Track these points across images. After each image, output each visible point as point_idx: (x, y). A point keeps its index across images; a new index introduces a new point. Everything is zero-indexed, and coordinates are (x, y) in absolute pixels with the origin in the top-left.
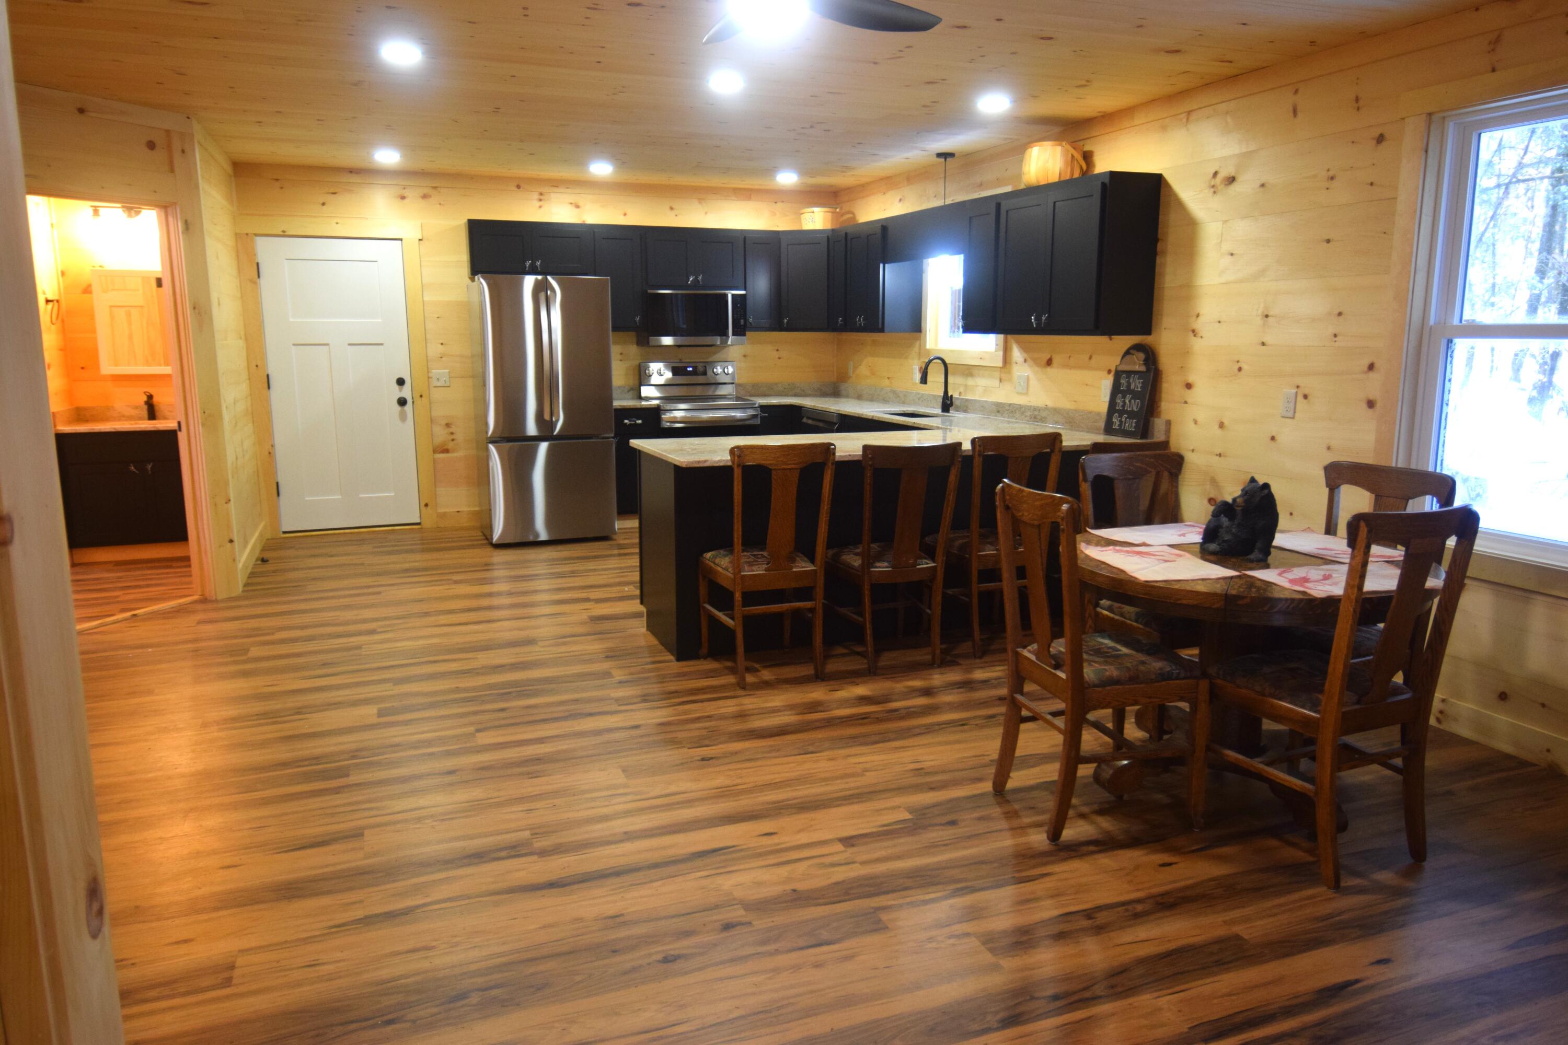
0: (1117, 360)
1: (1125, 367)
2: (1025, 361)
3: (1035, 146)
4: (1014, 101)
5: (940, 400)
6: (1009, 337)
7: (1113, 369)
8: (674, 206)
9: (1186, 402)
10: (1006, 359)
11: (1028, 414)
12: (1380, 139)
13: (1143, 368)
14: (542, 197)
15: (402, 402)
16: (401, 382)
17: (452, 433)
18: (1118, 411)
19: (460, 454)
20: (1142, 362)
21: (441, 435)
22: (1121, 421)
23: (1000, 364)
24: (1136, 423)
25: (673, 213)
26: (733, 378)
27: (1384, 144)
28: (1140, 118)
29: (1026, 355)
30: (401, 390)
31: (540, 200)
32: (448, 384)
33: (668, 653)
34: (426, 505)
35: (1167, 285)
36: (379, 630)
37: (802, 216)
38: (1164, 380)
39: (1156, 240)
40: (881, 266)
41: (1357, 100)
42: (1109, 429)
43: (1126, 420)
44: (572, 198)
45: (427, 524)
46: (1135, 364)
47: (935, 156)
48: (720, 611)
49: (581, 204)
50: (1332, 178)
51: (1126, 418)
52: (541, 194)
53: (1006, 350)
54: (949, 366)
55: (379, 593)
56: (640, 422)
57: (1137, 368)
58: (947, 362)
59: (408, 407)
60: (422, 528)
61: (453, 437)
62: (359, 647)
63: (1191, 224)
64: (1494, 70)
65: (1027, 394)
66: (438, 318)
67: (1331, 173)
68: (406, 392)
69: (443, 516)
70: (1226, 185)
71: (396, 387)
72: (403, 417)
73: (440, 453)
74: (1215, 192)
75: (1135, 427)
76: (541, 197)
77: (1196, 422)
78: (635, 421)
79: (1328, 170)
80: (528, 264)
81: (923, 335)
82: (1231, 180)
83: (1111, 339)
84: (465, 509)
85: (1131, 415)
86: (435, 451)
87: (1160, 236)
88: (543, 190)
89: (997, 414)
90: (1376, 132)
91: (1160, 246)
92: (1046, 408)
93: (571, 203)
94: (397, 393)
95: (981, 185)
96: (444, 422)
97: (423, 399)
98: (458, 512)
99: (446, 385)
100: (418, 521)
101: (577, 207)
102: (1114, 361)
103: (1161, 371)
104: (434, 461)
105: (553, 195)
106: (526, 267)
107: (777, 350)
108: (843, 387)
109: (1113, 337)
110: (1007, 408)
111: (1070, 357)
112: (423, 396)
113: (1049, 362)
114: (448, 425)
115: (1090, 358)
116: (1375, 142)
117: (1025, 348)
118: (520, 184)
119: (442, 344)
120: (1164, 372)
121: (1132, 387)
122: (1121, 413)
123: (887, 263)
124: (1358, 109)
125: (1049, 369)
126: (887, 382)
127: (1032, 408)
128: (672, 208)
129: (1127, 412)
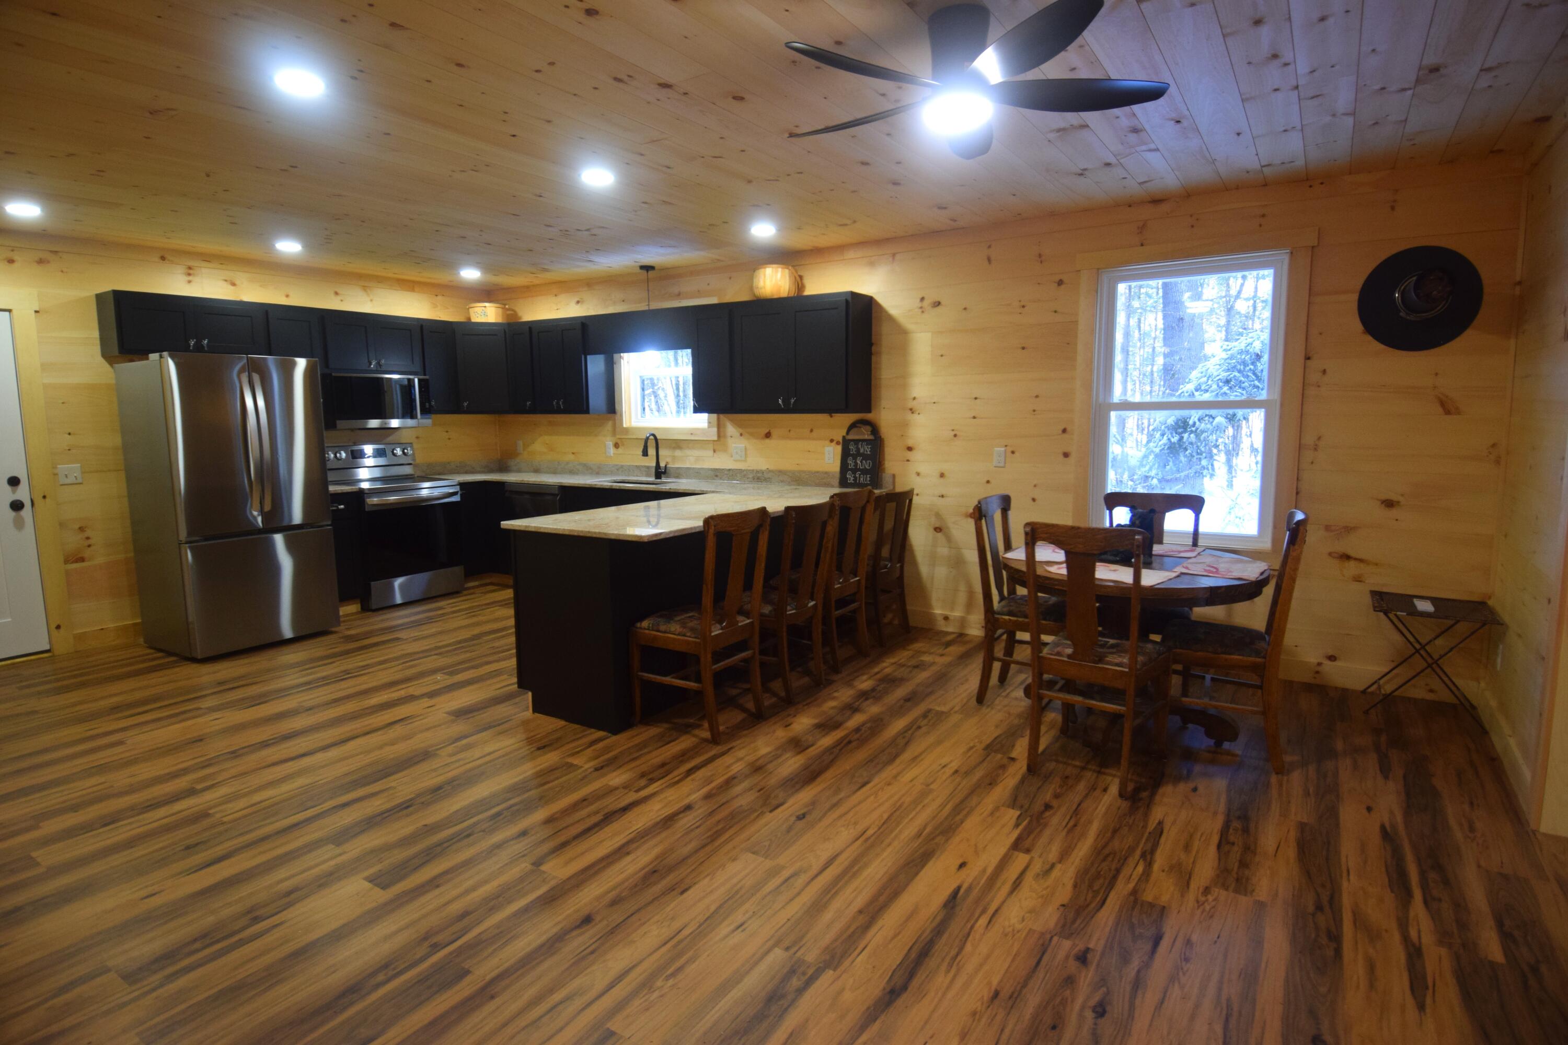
0: (844, 432)
1: (850, 437)
2: (741, 435)
3: (769, 267)
4: (779, 230)
5: (653, 470)
6: (722, 416)
7: (841, 440)
8: (338, 291)
9: (908, 461)
10: (721, 434)
11: (751, 476)
12: (1060, 283)
13: (871, 437)
14: (191, 272)
15: (17, 506)
16: (14, 482)
17: (88, 538)
18: (851, 470)
19: (100, 560)
20: (869, 433)
21: (73, 540)
22: (855, 477)
23: (715, 438)
24: (870, 477)
25: (339, 298)
26: (414, 460)
27: (1063, 287)
28: (851, 254)
29: (741, 431)
30: (14, 492)
31: (189, 274)
32: (79, 480)
33: (593, 730)
34: (58, 627)
35: (882, 377)
36: (199, 787)
37: (470, 309)
38: (885, 445)
39: (871, 344)
40: (583, 357)
41: (1040, 256)
42: (843, 482)
43: (860, 476)
44: (229, 274)
45: (60, 649)
46: (864, 434)
47: (639, 268)
48: (665, 675)
49: (237, 282)
50: (1023, 307)
51: (860, 475)
52: (190, 268)
53: (720, 426)
54: (659, 441)
55: (120, 743)
56: (342, 507)
57: (866, 437)
58: (658, 438)
59: (26, 512)
60: (53, 656)
61: (89, 542)
62: (204, 815)
63: (903, 332)
64: (1142, 245)
65: (745, 461)
66: (63, 403)
67: (1022, 304)
68: (22, 493)
69: (80, 638)
70: (932, 307)
71: (8, 488)
72: (19, 524)
73: (73, 562)
74: (923, 312)
75: (870, 481)
76: (189, 272)
77: (918, 474)
78: (337, 507)
79: (1020, 301)
80: (192, 343)
81: (617, 416)
82: (937, 304)
83: (831, 417)
84: (112, 626)
85: (864, 472)
86: (66, 561)
87: (874, 340)
88: (191, 263)
89: (715, 478)
90: (1057, 278)
91: (874, 348)
92: (769, 471)
93: (226, 281)
94: (9, 495)
95: (679, 294)
96: (77, 527)
97: (47, 500)
98: (102, 629)
99: (78, 482)
100: (47, 647)
101: (233, 284)
102: (840, 433)
103: (883, 439)
104: (67, 573)
105: (204, 270)
106: (190, 346)
107: (447, 432)
108: (512, 463)
109: (833, 415)
110: (726, 472)
111: (790, 431)
112: (48, 496)
113: (768, 435)
114: (81, 529)
115: (812, 431)
116: (1056, 284)
117: (738, 425)
118: (165, 256)
119: (69, 434)
120: (885, 440)
121: (862, 451)
122: (854, 471)
123: (589, 354)
124: (1041, 262)
125: (767, 441)
126: (571, 457)
127: (755, 472)
128: (336, 293)
129: (859, 470)
